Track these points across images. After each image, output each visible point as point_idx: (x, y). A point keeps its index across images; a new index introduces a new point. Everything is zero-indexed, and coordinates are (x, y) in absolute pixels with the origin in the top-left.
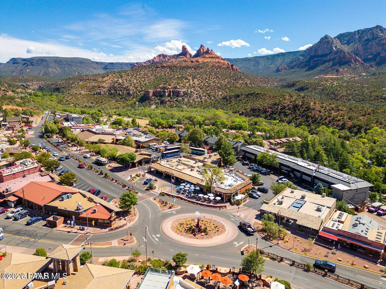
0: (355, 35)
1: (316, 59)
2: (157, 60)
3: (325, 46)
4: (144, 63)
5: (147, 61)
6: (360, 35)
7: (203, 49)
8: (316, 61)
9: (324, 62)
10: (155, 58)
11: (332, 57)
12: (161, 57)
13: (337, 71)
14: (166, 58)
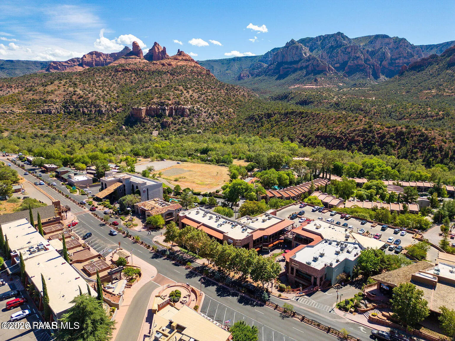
0: (318, 41)
1: (286, 66)
2: (88, 59)
3: (294, 51)
4: (66, 62)
5: (69, 60)
6: (322, 41)
7: (158, 48)
8: (286, 68)
9: (295, 70)
10: (84, 56)
11: (304, 64)
12: (94, 55)
13: (316, 80)
14: (101, 57)
